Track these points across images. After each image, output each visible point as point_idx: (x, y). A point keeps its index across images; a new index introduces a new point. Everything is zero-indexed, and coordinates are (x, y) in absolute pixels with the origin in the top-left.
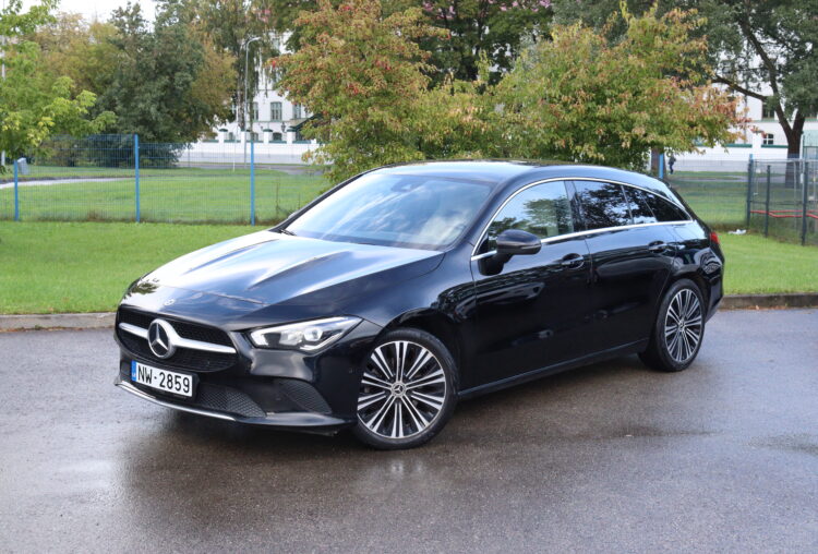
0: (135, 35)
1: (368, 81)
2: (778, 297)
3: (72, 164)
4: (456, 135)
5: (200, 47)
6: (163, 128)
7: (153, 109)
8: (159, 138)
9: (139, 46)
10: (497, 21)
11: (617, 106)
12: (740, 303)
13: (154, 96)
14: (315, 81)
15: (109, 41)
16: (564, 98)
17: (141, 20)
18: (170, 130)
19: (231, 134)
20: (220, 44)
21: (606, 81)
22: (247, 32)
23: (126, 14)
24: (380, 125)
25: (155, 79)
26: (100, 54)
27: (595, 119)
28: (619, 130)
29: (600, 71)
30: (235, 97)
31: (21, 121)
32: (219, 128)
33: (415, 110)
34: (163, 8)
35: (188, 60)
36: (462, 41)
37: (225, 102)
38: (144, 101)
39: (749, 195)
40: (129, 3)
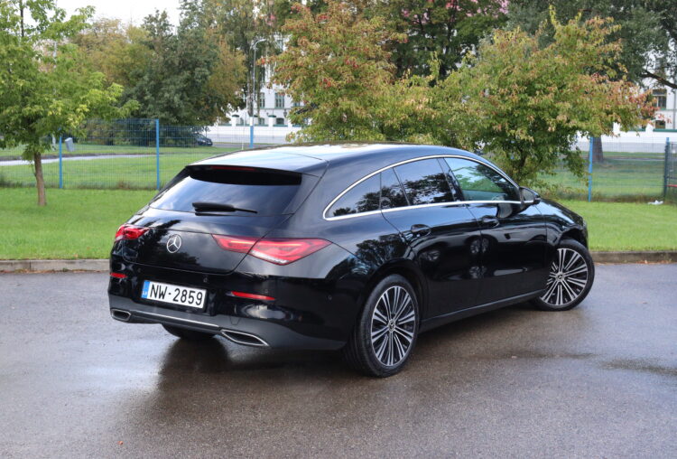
0: (163, 38)
1: (339, 77)
2: (664, 254)
3: (110, 143)
4: (410, 121)
5: (215, 47)
6: (184, 114)
7: (176, 99)
8: (182, 123)
9: (165, 46)
10: (463, 25)
11: (545, 97)
12: (632, 258)
13: (178, 87)
14: (296, 76)
15: (141, 43)
16: (502, 91)
17: (168, 25)
18: (191, 116)
19: (241, 119)
20: (233, 44)
21: (536, 77)
22: (256, 34)
23: (155, 20)
24: (348, 112)
25: (178, 74)
26: (133, 53)
27: (526, 108)
28: (546, 117)
29: (532, 68)
30: (245, 89)
31: (62, 107)
32: (232, 114)
33: (377, 100)
34: (186, 15)
35: (206, 58)
36: (434, 42)
37: (236, 93)
38: (169, 92)
39: (666, 171)
40: (157, 11)
